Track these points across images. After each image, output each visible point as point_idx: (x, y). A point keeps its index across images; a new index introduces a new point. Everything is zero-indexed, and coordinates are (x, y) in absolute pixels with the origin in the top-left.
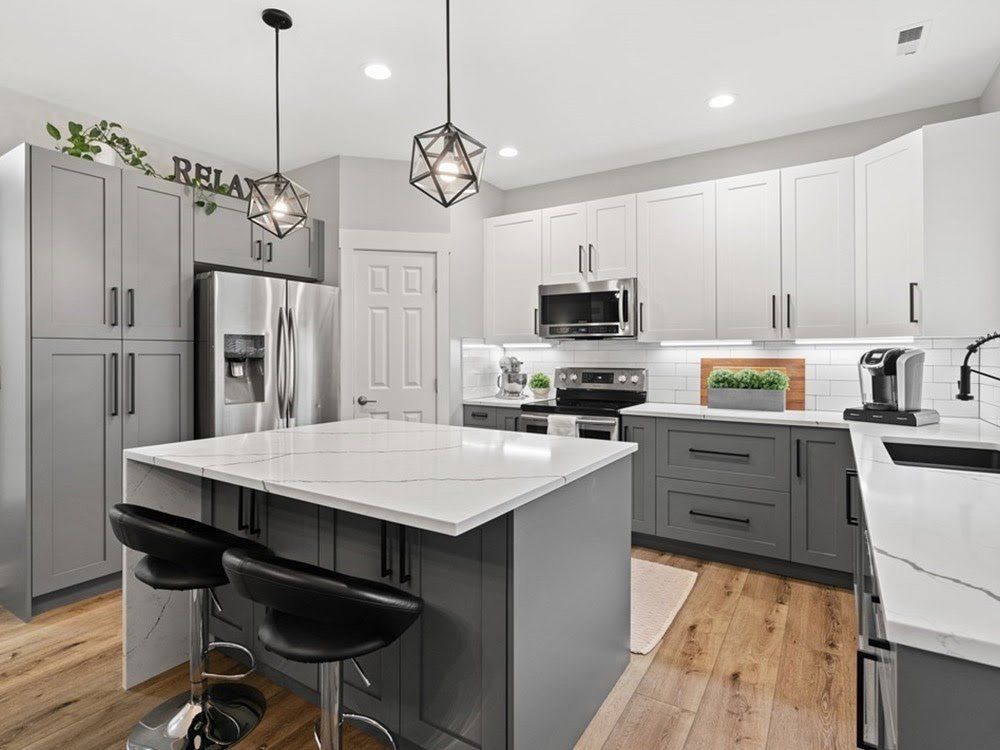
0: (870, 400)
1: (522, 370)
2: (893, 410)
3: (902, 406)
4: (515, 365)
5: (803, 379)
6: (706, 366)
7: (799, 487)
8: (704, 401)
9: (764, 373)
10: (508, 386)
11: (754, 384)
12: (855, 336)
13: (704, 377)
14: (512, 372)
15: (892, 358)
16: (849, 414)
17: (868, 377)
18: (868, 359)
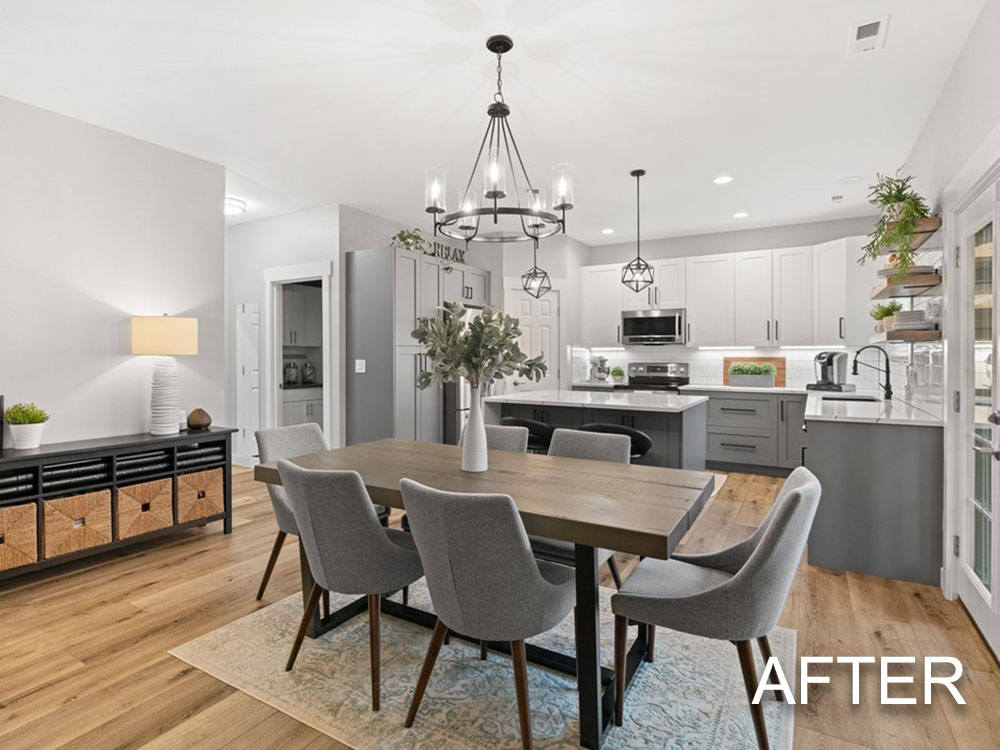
0: (820, 379)
1: (607, 365)
2: (831, 384)
3: (836, 382)
4: (603, 361)
5: (784, 369)
6: (727, 362)
7: (782, 426)
8: (726, 382)
9: (762, 366)
10: (598, 375)
11: (756, 372)
12: (812, 344)
13: (726, 368)
14: (600, 366)
15: (831, 356)
16: (809, 387)
17: (819, 367)
18: (819, 357)
